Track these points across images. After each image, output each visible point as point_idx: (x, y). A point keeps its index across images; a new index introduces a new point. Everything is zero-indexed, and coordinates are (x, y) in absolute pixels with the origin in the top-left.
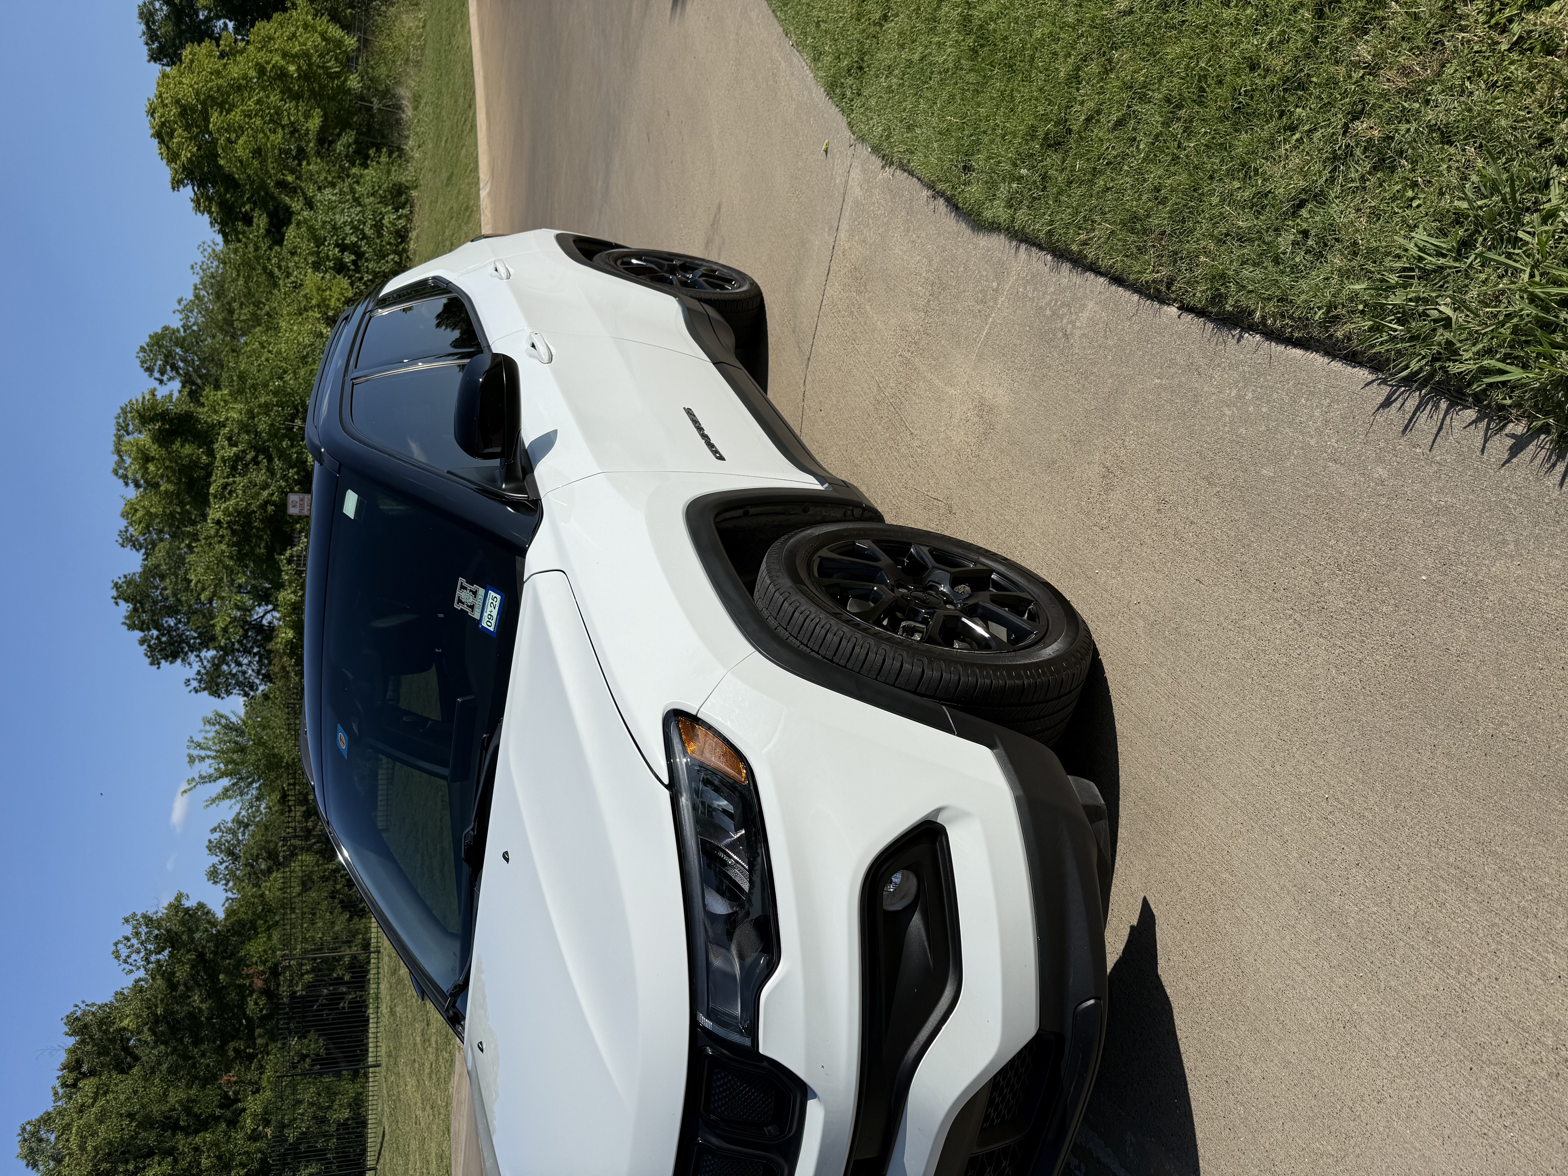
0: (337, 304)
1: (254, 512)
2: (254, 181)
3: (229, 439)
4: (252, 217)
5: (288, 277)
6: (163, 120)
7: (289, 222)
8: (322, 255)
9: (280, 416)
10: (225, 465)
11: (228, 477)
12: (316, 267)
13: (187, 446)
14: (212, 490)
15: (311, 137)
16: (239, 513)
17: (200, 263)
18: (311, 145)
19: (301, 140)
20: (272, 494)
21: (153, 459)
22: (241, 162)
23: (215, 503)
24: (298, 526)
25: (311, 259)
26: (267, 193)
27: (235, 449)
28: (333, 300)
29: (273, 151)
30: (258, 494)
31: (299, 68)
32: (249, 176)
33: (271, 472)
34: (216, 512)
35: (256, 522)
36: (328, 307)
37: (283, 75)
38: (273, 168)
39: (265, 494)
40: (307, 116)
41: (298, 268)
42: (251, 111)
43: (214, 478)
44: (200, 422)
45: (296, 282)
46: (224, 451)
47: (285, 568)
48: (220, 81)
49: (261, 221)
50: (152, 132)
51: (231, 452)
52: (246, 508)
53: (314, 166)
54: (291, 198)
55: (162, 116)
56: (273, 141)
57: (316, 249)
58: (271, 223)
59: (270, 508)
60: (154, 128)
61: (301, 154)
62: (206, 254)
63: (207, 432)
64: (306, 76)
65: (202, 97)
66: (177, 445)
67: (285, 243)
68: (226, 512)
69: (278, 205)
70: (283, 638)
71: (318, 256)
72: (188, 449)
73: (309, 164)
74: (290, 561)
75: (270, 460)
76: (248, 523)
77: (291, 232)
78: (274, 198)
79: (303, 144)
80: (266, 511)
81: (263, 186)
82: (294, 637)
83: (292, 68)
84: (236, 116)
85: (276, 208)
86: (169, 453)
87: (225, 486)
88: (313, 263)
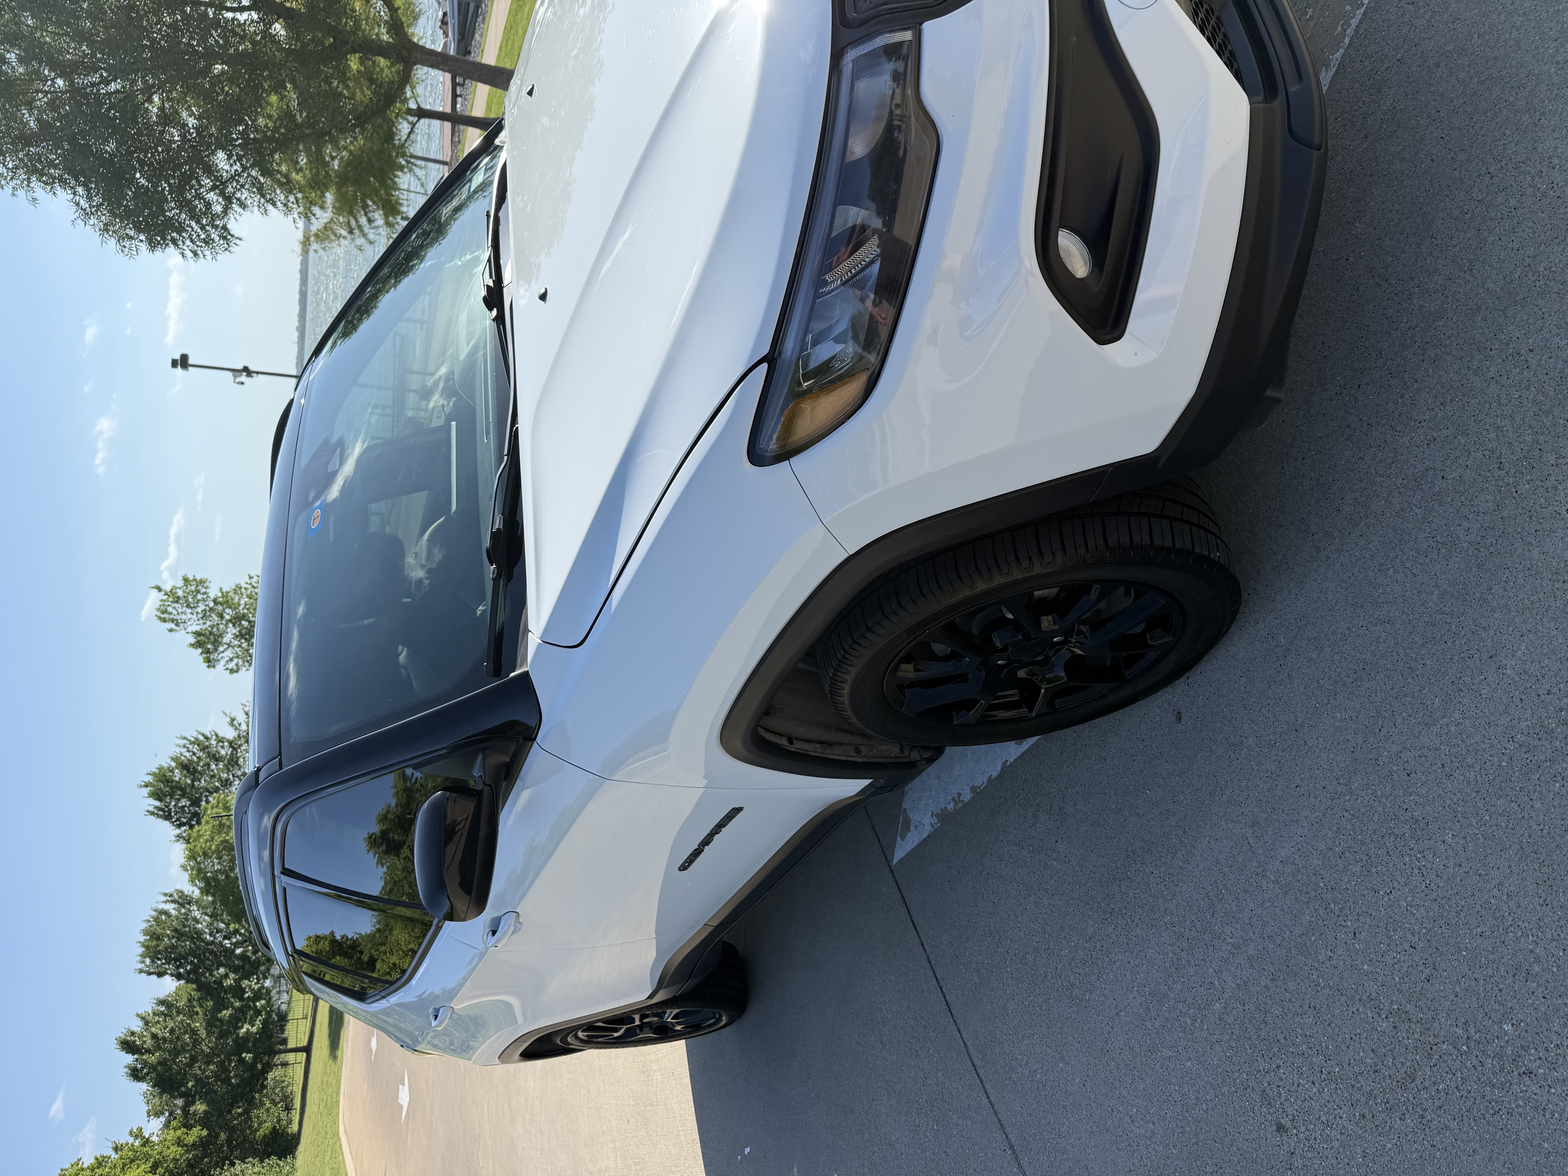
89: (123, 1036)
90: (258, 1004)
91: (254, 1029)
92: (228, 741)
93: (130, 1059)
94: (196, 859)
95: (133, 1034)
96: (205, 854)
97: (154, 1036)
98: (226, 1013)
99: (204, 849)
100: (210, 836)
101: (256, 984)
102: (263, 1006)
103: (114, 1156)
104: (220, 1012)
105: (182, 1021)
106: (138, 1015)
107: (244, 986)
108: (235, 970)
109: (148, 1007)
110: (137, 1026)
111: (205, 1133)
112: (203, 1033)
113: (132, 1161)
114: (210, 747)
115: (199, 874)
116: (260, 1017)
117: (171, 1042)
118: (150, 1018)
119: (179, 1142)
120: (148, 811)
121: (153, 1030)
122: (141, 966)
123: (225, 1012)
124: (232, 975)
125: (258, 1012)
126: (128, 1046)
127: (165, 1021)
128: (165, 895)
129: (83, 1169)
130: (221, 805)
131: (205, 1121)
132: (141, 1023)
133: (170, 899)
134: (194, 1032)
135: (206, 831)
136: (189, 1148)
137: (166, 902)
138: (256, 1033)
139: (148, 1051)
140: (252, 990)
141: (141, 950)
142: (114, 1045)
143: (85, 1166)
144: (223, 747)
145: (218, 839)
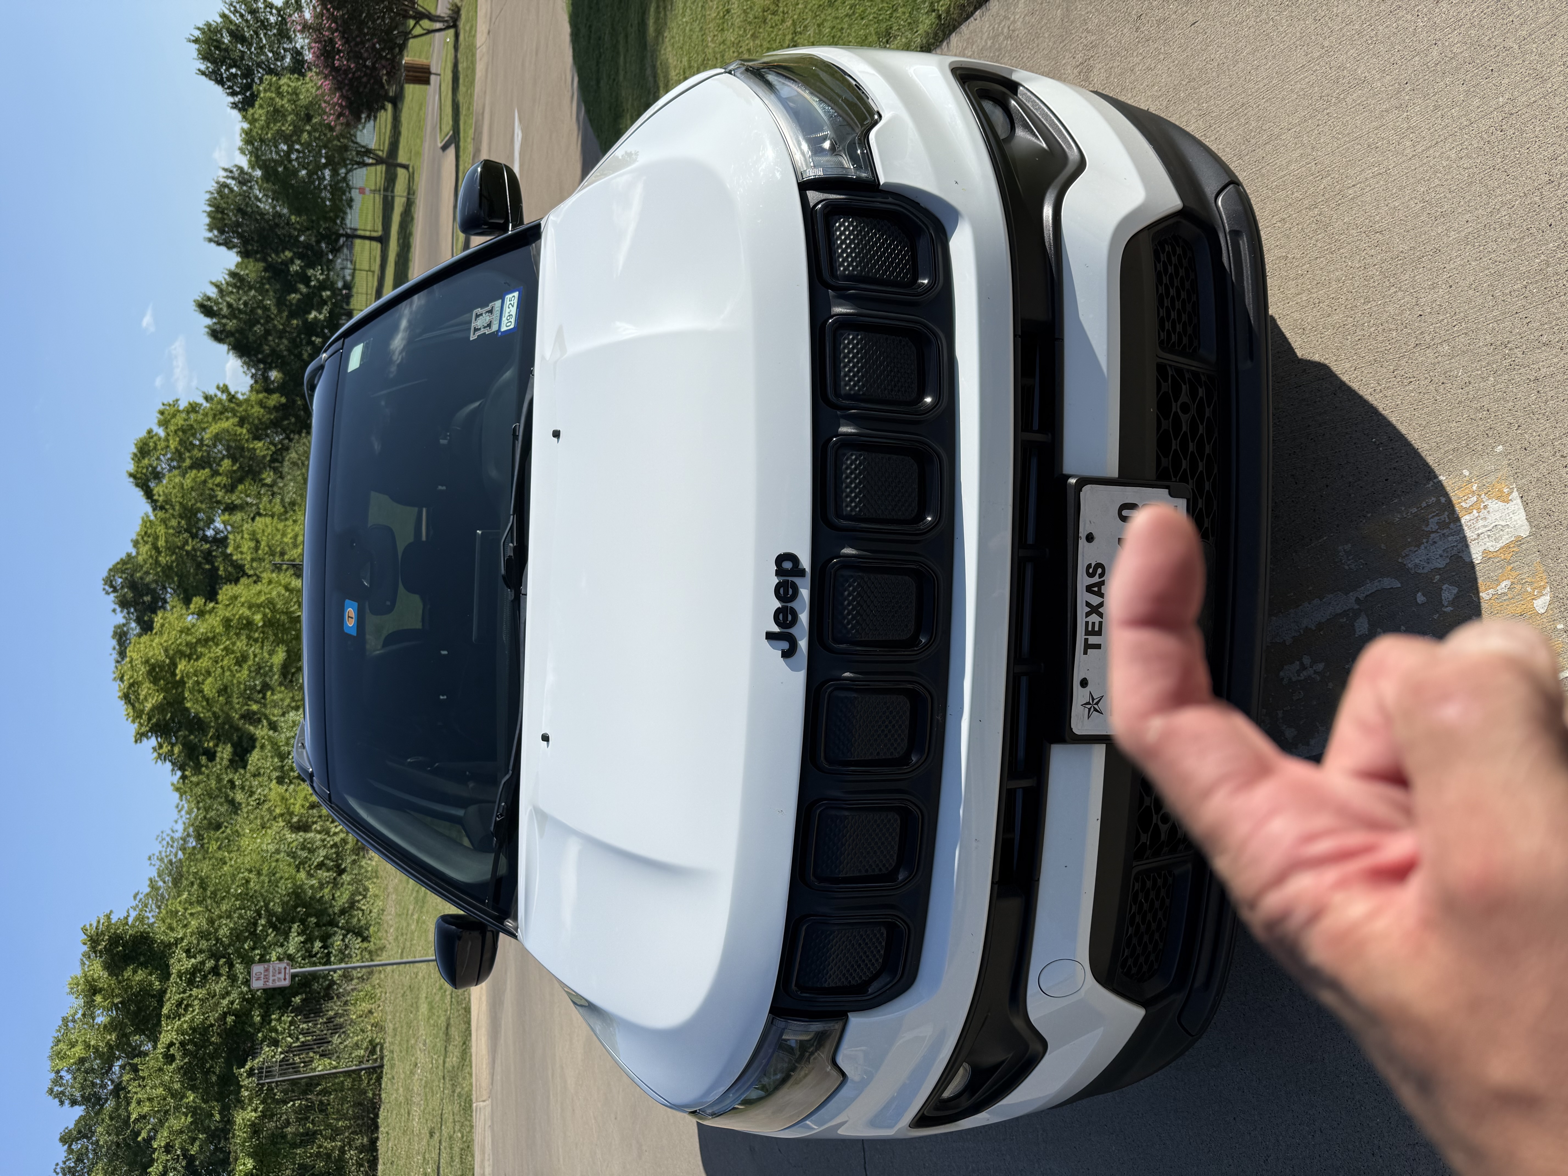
0: (302, 811)
1: (212, 1025)
2: (219, 717)
3: (188, 951)
4: (215, 752)
5: (251, 796)
6: (131, 681)
7: (254, 747)
8: (286, 768)
9: (243, 918)
10: (181, 980)
11: (184, 992)
12: (280, 781)
13: (140, 972)
14: (165, 1011)
15: (275, 670)
16: (194, 1030)
17: (157, 854)
18: (276, 677)
19: (265, 676)
20: (232, 1003)
21: (101, 990)
22: (207, 700)
23: (167, 1025)
24: (260, 1035)
25: (275, 774)
26: (231, 726)
27: (193, 960)
28: (297, 806)
29: (238, 687)
30: (217, 1004)
31: (265, 615)
32: (214, 713)
33: (233, 978)
34: (169, 1034)
35: (212, 1036)
36: (291, 814)
37: (249, 624)
38: (238, 703)
39: (225, 1002)
40: (271, 653)
41: (261, 786)
42: (218, 657)
43: (168, 995)
44: (156, 941)
45: (259, 799)
46: (180, 963)
47: (246, 1082)
48: (189, 638)
49: (225, 752)
50: (120, 694)
51: (189, 964)
52: (203, 1023)
53: (279, 695)
54: (256, 727)
55: (132, 677)
56: (239, 677)
57: (279, 764)
58: (235, 753)
59: (230, 1019)
60: (120, 691)
61: (266, 687)
62: (165, 843)
63: (163, 952)
64: (269, 623)
65: (171, 652)
66: (128, 973)
67: (249, 767)
68: (181, 1031)
69: (242, 735)
70: (241, 1171)
71: (282, 771)
72: (141, 975)
73: (272, 694)
74: (250, 1073)
75: (231, 966)
76: (205, 1041)
77: (254, 757)
78: (238, 729)
79: (268, 679)
80: (225, 1023)
81: (228, 719)
82: (254, 1167)
83: (258, 617)
84: (204, 663)
85: (240, 738)
86: (120, 982)
87: (179, 1004)
88: (277, 778)
89: (199, 299)
90: (324, 294)
91: (321, 317)
92: (276, 8)
93: (208, 321)
94: (253, 145)
95: (209, 299)
96: (262, 141)
97: (229, 305)
98: (294, 297)
99: (260, 135)
100: (265, 121)
101: (321, 274)
102: (328, 297)
103: (206, 405)
104: (289, 294)
105: (254, 297)
106: (212, 283)
107: (309, 274)
108: (301, 256)
109: (222, 277)
110: (213, 292)
111: (283, 400)
112: (274, 310)
113: (222, 413)
114: (258, 12)
115: (257, 160)
116: (326, 307)
117: (245, 313)
118: (224, 286)
119: (261, 404)
120: (199, 70)
121: (228, 299)
122: (210, 235)
123: (293, 295)
124: (298, 262)
125: (324, 302)
126: (206, 308)
127: (238, 292)
128: (225, 170)
129: (179, 411)
130: (273, 89)
131: (282, 389)
132: (215, 290)
133: (230, 175)
134: (266, 309)
135: (261, 116)
136: (269, 410)
137: (227, 177)
138: (324, 321)
139: (224, 317)
140: (318, 280)
141: (207, 220)
142: (193, 307)
143: (181, 408)
144: (271, 13)
145: (275, 127)
